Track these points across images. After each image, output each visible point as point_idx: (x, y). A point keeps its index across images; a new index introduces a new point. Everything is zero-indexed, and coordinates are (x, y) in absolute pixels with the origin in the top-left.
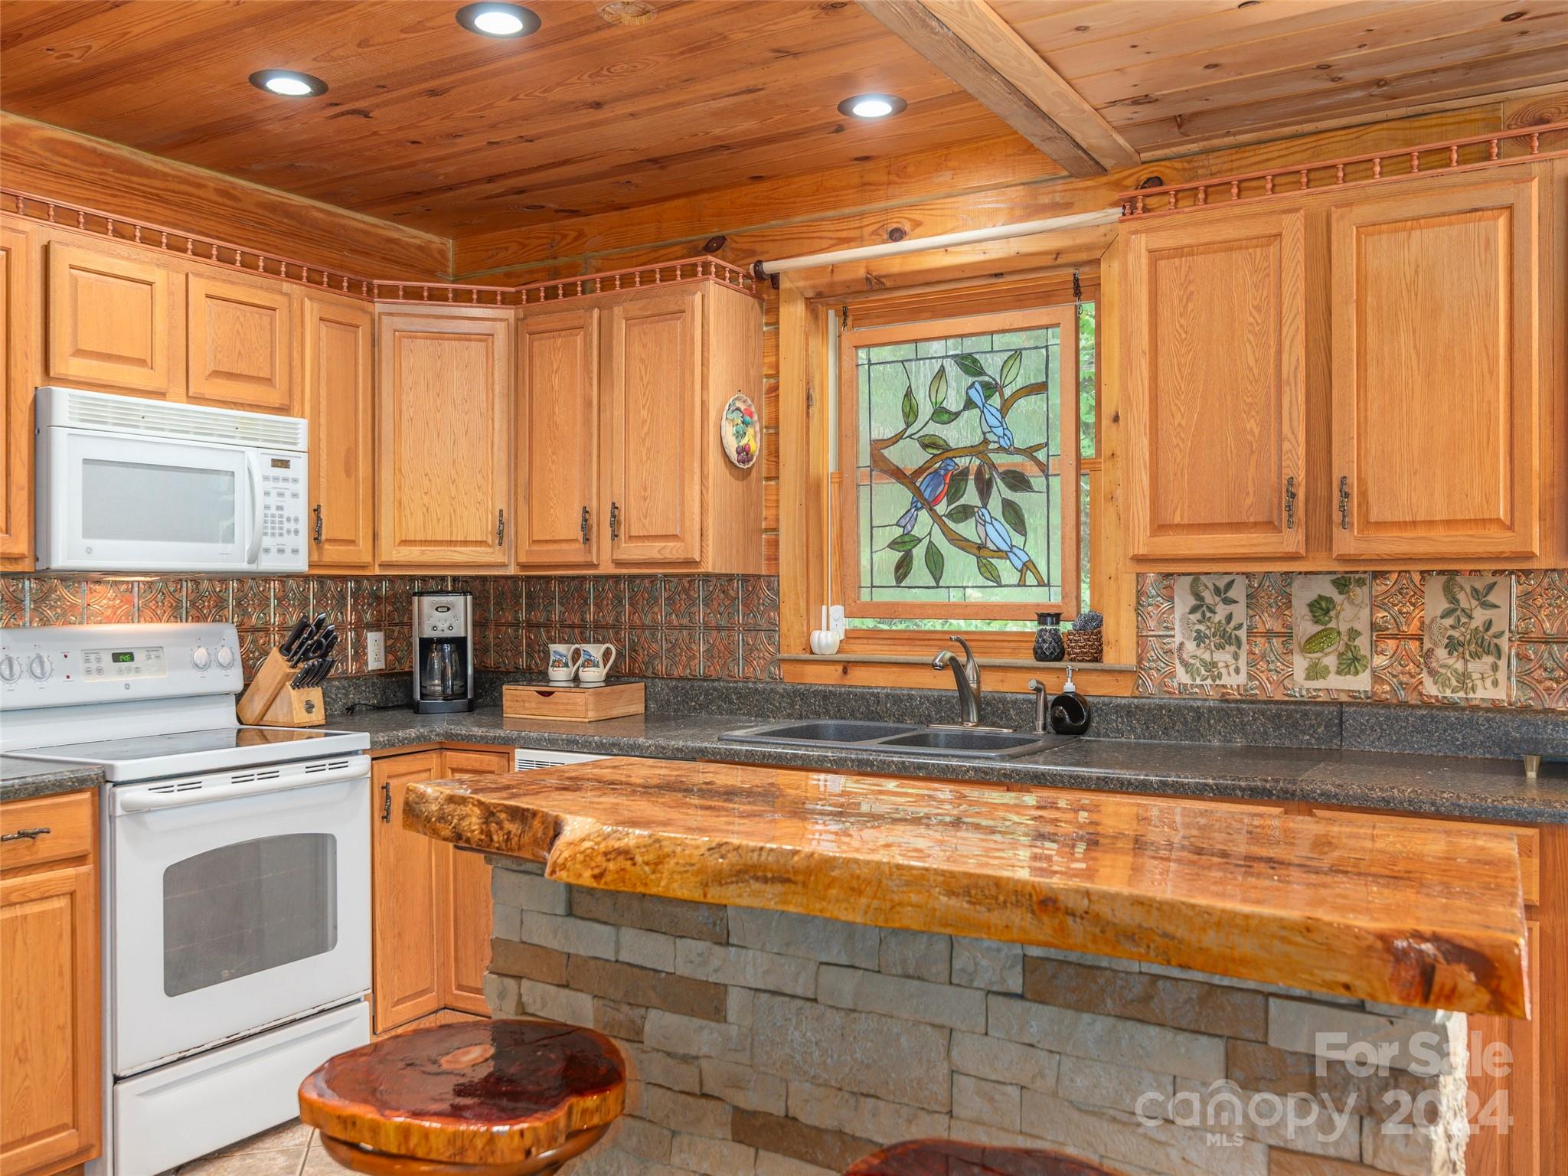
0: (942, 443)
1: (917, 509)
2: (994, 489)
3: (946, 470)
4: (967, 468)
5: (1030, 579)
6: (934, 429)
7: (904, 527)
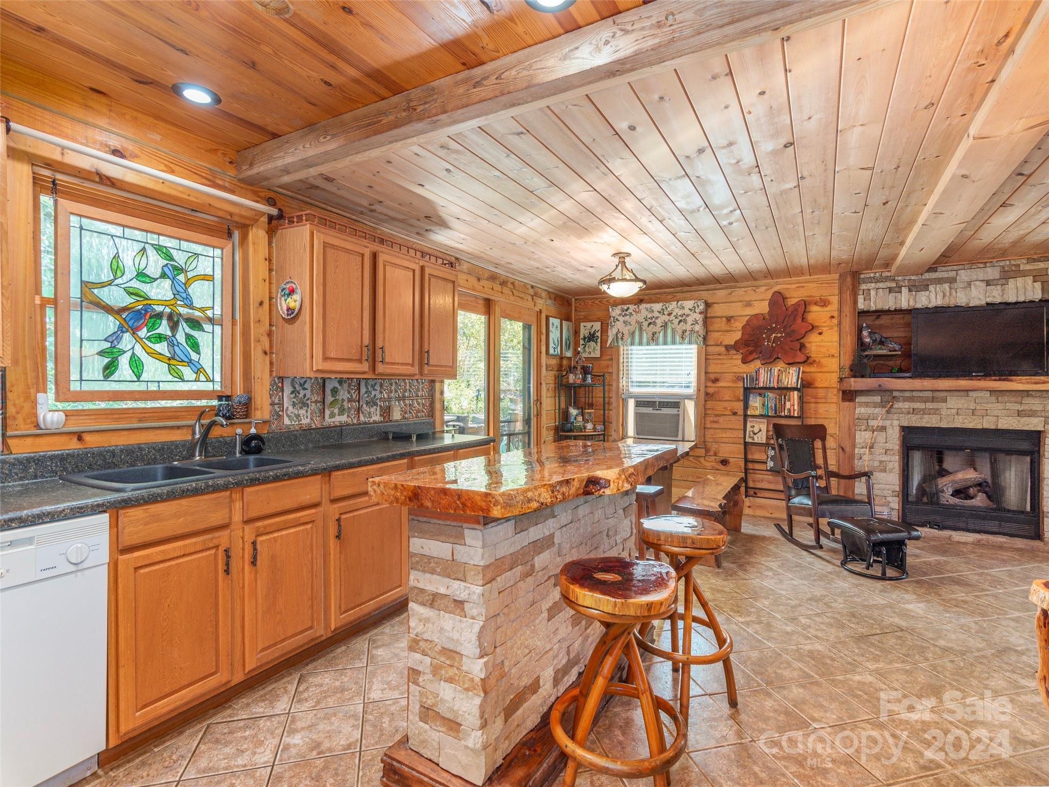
0: (143, 294)
1: (123, 332)
2: (180, 328)
3: (146, 311)
4: (162, 312)
5: (202, 378)
6: (135, 284)
7: (112, 342)
